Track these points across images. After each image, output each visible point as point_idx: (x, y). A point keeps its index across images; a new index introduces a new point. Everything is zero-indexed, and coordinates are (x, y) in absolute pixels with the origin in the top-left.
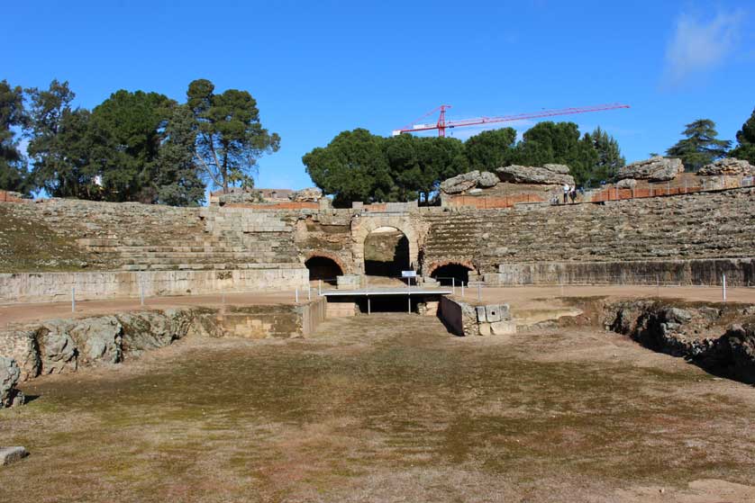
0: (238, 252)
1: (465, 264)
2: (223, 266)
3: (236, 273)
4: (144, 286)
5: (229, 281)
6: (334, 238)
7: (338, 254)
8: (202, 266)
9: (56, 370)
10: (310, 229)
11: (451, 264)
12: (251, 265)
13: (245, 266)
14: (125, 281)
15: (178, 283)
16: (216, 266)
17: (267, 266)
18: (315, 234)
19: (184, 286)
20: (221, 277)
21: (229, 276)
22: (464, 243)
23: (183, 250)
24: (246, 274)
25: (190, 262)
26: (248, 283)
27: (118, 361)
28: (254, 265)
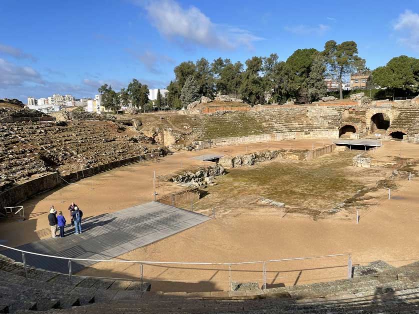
0: (315, 124)
1: (403, 132)
2: (307, 130)
3: (311, 133)
4: (279, 137)
5: (309, 135)
6: (358, 117)
7: (357, 124)
8: (299, 130)
9: (237, 166)
10: (350, 113)
11: (398, 132)
12: (318, 130)
13: (316, 130)
14: (273, 136)
15: (290, 136)
16: (305, 130)
17: (323, 130)
18: (351, 115)
19: (292, 137)
20: (306, 134)
21: (309, 133)
22: (409, 122)
23: (296, 124)
24: (315, 133)
25: (296, 129)
26: (316, 136)
27: (252, 165)
28: (320, 130)
